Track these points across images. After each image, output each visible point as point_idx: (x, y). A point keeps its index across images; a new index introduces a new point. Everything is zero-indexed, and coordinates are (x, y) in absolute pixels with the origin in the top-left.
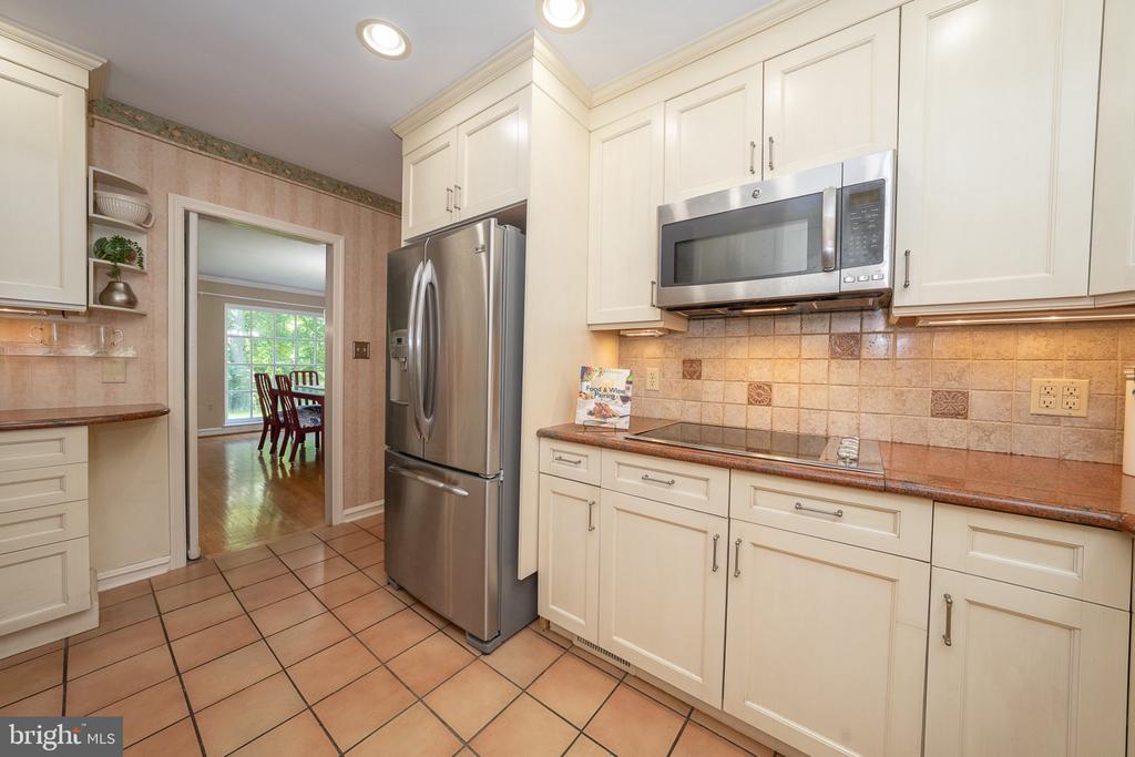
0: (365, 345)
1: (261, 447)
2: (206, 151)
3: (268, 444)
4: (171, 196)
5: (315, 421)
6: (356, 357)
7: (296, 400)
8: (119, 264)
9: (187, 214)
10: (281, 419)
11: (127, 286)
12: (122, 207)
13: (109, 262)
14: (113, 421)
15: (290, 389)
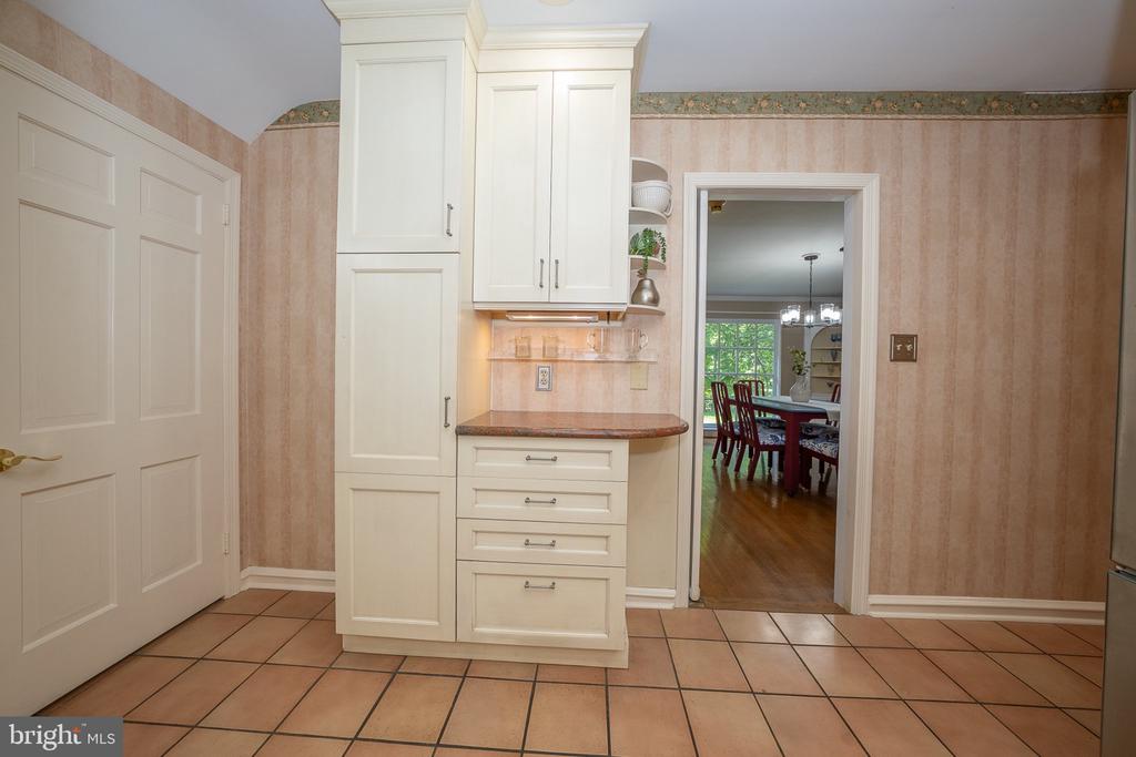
0: (910, 339)
1: (714, 457)
2: (716, 113)
3: (720, 455)
4: (687, 175)
5: (776, 438)
6: (895, 359)
7: (756, 412)
8: (649, 258)
9: (699, 191)
10: (736, 430)
11: (652, 282)
12: (652, 193)
13: (641, 257)
14: (648, 436)
15: (750, 401)
